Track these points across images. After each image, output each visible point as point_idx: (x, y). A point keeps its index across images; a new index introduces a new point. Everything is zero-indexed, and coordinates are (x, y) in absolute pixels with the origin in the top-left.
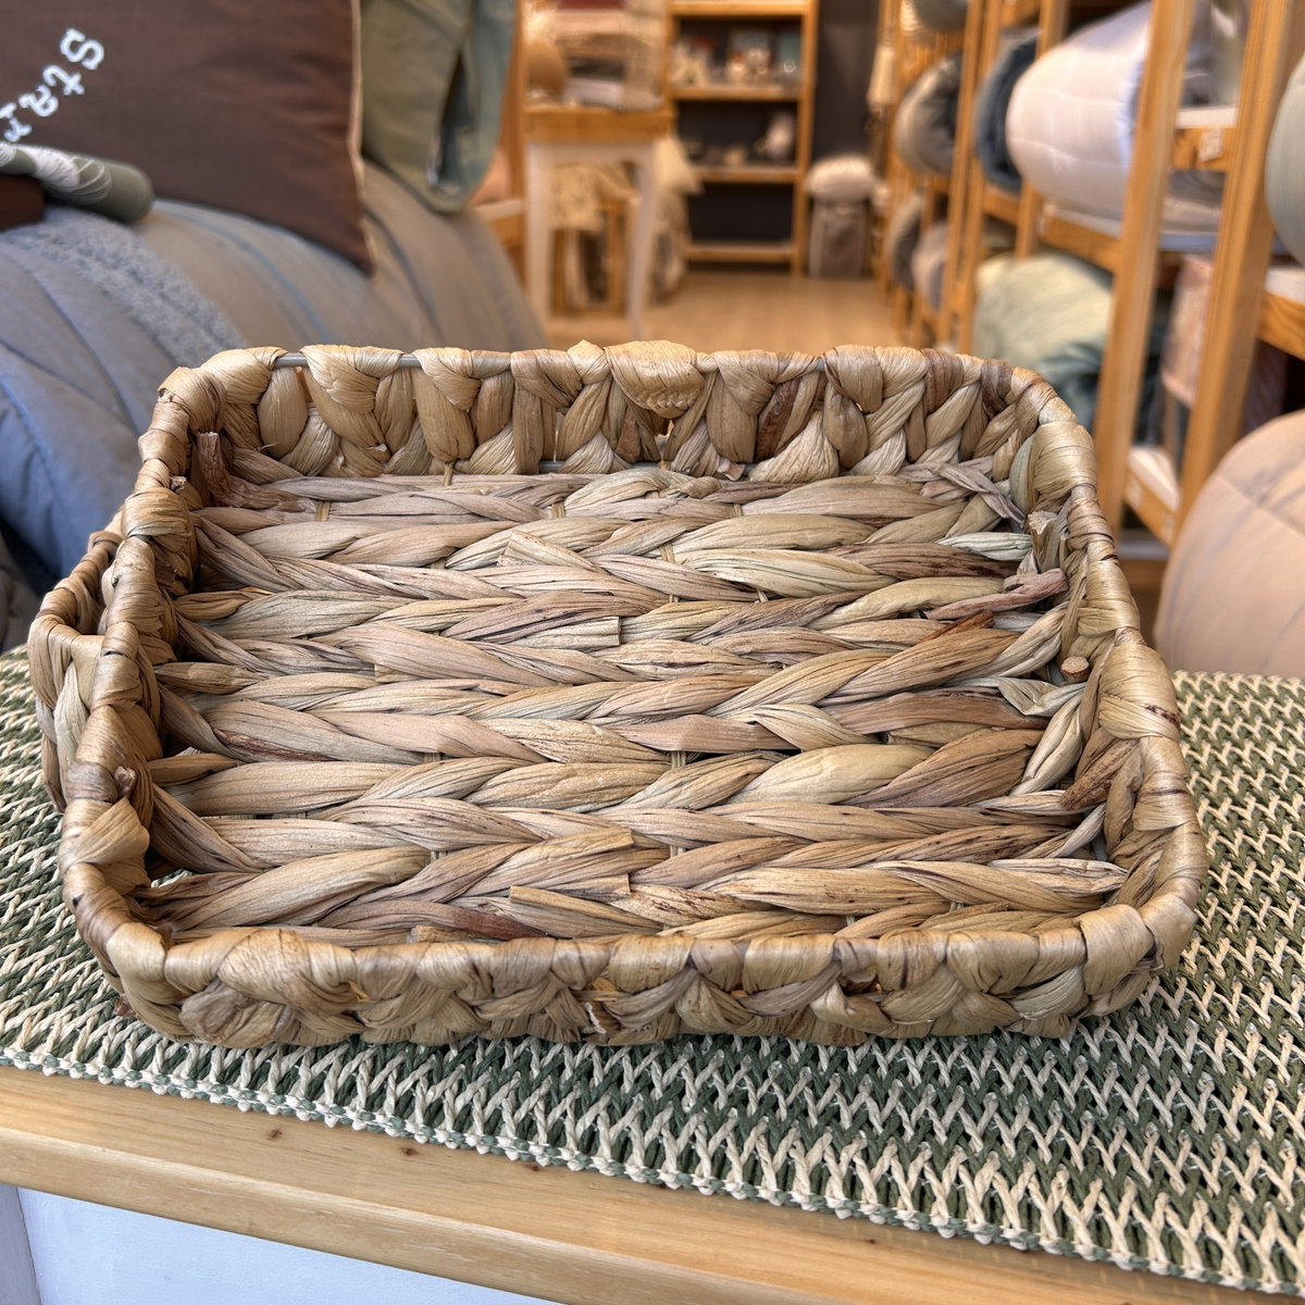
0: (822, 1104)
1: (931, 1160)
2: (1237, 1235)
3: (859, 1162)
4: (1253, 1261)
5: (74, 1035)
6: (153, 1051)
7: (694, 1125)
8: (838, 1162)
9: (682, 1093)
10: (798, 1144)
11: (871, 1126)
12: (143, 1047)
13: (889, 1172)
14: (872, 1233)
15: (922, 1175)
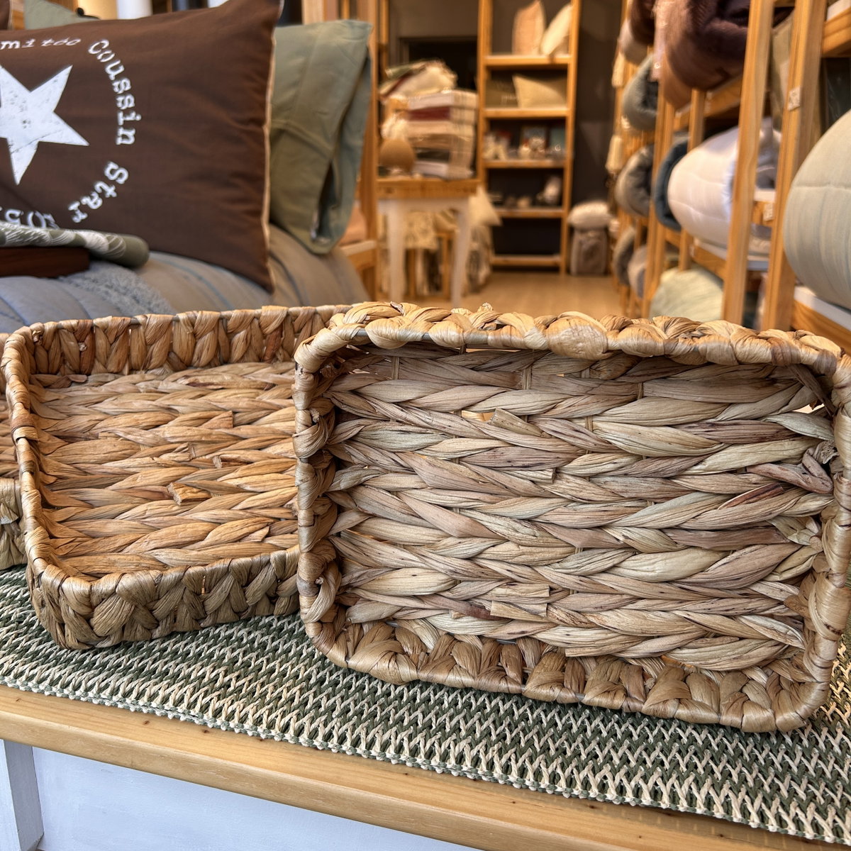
0: (397, 715)
1: (439, 739)
3: (406, 739)
5: (60, 677)
6: (95, 684)
7: (335, 722)
8: (396, 739)
9: (334, 710)
10: (380, 731)
11: (417, 725)
12: (90, 683)
13: (419, 743)
14: (407, 770)
15: (433, 745)
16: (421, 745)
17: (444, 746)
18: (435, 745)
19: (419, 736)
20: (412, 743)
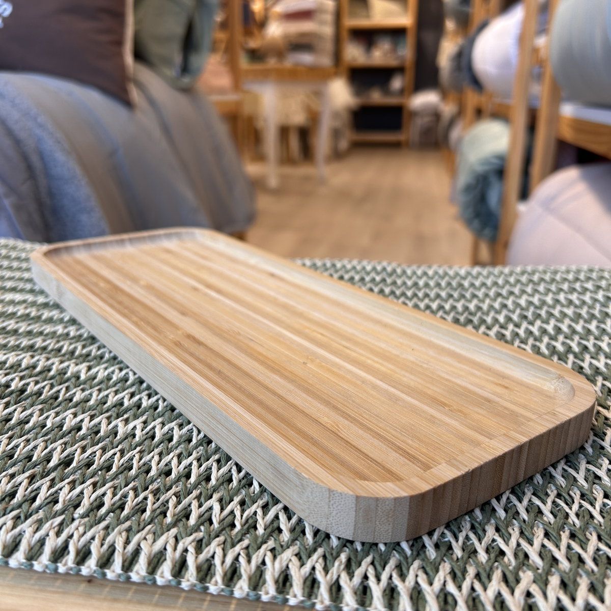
2: (469, 588)
4: (480, 607)
16: (218, 561)
18: (241, 559)
19: (214, 544)
20: (202, 557)
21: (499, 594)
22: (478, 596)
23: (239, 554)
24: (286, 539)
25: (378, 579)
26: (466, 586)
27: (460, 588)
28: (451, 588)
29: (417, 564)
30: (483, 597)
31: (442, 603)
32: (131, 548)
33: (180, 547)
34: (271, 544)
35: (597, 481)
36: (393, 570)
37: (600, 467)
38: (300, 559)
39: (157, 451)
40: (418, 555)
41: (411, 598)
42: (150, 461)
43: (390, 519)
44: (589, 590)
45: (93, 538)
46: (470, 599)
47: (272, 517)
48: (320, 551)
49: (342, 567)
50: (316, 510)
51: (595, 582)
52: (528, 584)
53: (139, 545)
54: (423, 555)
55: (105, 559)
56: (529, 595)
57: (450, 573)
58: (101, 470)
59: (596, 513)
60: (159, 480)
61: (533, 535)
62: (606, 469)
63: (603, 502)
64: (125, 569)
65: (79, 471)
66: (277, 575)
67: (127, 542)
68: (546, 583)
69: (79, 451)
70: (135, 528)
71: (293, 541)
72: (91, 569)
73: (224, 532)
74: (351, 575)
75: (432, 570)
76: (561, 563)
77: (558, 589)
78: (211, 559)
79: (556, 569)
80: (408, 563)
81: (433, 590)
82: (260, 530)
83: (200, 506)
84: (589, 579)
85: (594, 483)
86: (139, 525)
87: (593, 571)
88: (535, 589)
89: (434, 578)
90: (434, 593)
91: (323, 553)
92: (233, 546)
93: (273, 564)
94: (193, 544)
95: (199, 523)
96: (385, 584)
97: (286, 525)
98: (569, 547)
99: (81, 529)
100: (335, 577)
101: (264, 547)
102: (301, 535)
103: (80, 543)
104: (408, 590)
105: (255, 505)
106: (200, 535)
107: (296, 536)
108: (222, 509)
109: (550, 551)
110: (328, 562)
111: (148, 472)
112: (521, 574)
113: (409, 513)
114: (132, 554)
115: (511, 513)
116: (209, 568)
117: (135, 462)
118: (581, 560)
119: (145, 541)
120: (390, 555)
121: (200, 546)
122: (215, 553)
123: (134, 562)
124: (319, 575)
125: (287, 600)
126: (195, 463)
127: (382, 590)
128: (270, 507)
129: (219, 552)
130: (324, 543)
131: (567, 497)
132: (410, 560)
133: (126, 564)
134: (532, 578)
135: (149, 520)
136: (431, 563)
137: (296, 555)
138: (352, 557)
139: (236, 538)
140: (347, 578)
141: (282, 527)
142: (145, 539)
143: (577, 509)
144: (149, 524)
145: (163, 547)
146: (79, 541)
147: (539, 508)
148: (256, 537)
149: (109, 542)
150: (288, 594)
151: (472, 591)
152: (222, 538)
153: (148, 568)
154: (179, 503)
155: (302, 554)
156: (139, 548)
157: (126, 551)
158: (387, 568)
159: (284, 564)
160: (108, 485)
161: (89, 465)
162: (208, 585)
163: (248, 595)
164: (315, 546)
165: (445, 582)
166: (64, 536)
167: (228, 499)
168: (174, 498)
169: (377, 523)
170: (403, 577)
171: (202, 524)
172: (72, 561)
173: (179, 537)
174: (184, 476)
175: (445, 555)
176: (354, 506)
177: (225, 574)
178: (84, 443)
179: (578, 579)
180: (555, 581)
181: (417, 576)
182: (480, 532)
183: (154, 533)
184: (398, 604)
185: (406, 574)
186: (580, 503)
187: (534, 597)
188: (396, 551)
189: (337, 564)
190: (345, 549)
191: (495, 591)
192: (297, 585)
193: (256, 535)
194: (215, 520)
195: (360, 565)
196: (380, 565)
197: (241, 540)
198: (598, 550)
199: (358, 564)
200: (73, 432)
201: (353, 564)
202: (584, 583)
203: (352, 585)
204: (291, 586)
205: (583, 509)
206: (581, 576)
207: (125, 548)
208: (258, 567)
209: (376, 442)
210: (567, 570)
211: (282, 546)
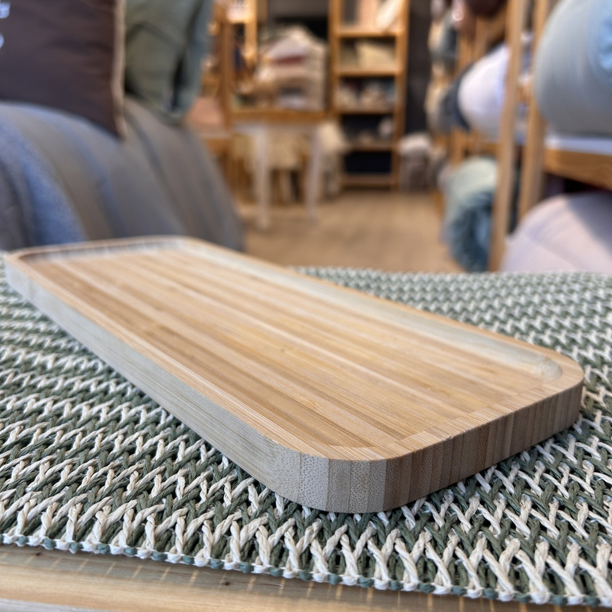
2: (451, 555)
3: (151, 519)
4: (463, 573)
8: (133, 520)
13: (174, 527)
15: (199, 529)
16: (178, 531)
17: (220, 529)
18: (204, 529)
19: (175, 514)
20: (162, 527)
21: (483, 560)
22: (461, 563)
23: (203, 524)
24: (254, 511)
25: (353, 548)
26: (447, 553)
27: (441, 555)
28: (431, 554)
29: (394, 533)
30: (465, 562)
31: (422, 570)
32: (84, 518)
33: (139, 517)
34: (238, 514)
35: (587, 457)
36: (369, 539)
37: (590, 444)
38: (269, 529)
39: (121, 431)
40: (396, 525)
41: (388, 565)
42: (113, 440)
43: (366, 486)
44: (580, 555)
45: (44, 510)
46: (452, 565)
47: (241, 490)
48: (291, 521)
49: (314, 535)
50: (287, 479)
51: (586, 548)
52: (514, 550)
53: (94, 516)
54: (401, 525)
55: (55, 529)
56: (515, 561)
57: (430, 541)
58: (60, 448)
59: (586, 486)
60: (121, 458)
61: (520, 506)
62: (596, 445)
63: (593, 475)
64: (77, 538)
65: (36, 450)
66: (242, 544)
67: (82, 512)
68: (534, 549)
69: (38, 431)
70: (91, 500)
71: (261, 513)
72: (39, 539)
73: (187, 504)
74: (323, 543)
75: (411, 538)
76: (550, 531)
77: (546, 555)
78: (172, 530)
79: (543, 536)
80: (385, 533)
81: (411, 557)
82: (227, 502)
83: (163, 480)
84: (580, 545)
85: (584, 459)
86: (96, 497)
87: (583, 538)
88: (521, 556)
89: (413, 547)
90: (413, 560)
91: (294, 523)
92: (196, 516)
93: (239, 533)
94: (153, 514)
95: (162, 495)
96: (360, 552)
97: (255, 497)
98: (558, 517)
99: (32, 502)
100: (305, 546)
101: (230, 517)
102: (271, 507)
103: (29, 514)
104: (384, 558)
105: (223, 480)
106: (161, 507)
107: (265, 508)
108: (187, 484)
109: (538, 520)
110: (298, 531)
111: (110, 450)
112: (507, 541)
113: (386, 479)
114: (86, 524)
115: (496, 487)
116: (169, 538)
117: (97, 441)
118: (571, 529)
119: (101, 512)
120: (367, 525)
121: (160, 517)
122: (176, 523)
123: (87, 532)
124: (289, 544)
125: (252, 568)
126: (161, 442)
127: (357, 558)
128: (239, 482)
129: (181, 522)
130: (295, 514)
131: (556, 472)
132: (387, 529)
133: (78, 534)
134: (519, 544)
135: (107, 492)
136: (410, 532)
137: (265, 525)
138: (325, 527)
139: (200, 509)
140: (319, 547)
141: (251, 499)
142: (101, 510)
143: (566, 482)
144: (107, 496)
145: (120, 518)
146: (28, 512)
147: (527, 483)
148: (222, 509)
149: (61, 513)
150: (254, 561)
151: (454, 559)
152: (185, 510)
153: (101, 538)
154: (141, 477)
155: (271, 523)
156: (94, 519)
157: (79, 521)
158: (363, 537)
159: (251, 534)
160: (66, 462)
161: (47, 444)
162: (166, 553)
163: (209, 563)
164: (285, 516)
165: (425, 549)
166: (13, 508)
167: (194, 474)
168: (136, 474)
169: (352, 490)
170: (379, 545)
171: (165, 497)
172: (19, 532)
173: (138, 509)
174: (149, 454)
175: (425, 525)
176: (326, 471)
177: (186, 544)
178: (44, 424)
179: (568, 546)
180: (543, 547)
181: (395, 544)
182: (464, 504)
183: (112, 505)
184: (374, 571)
185: (384, 542)
186: (569, 477)
187: (521, 562)
188: (372, 521)
189: (307, 532)
190: (318, 519)
191: (478, 557)
192: (264, 553)
193: (222, 507)
194: (178, 493)
195: (333, 534)
196: (355, 534)
197: (205, 511)
198: (589, 519)
199: (330, 533)
200: (34, 415)
201: (326, 533)
202: (574, 550)
203: (323, 553)
204: (257, 554)
205: (573, 482)
206: (571, 543)
207: (78, 518)
208: (222, 537)
209: (354, 418)
210: (556, 538)
211: (249, 517)
